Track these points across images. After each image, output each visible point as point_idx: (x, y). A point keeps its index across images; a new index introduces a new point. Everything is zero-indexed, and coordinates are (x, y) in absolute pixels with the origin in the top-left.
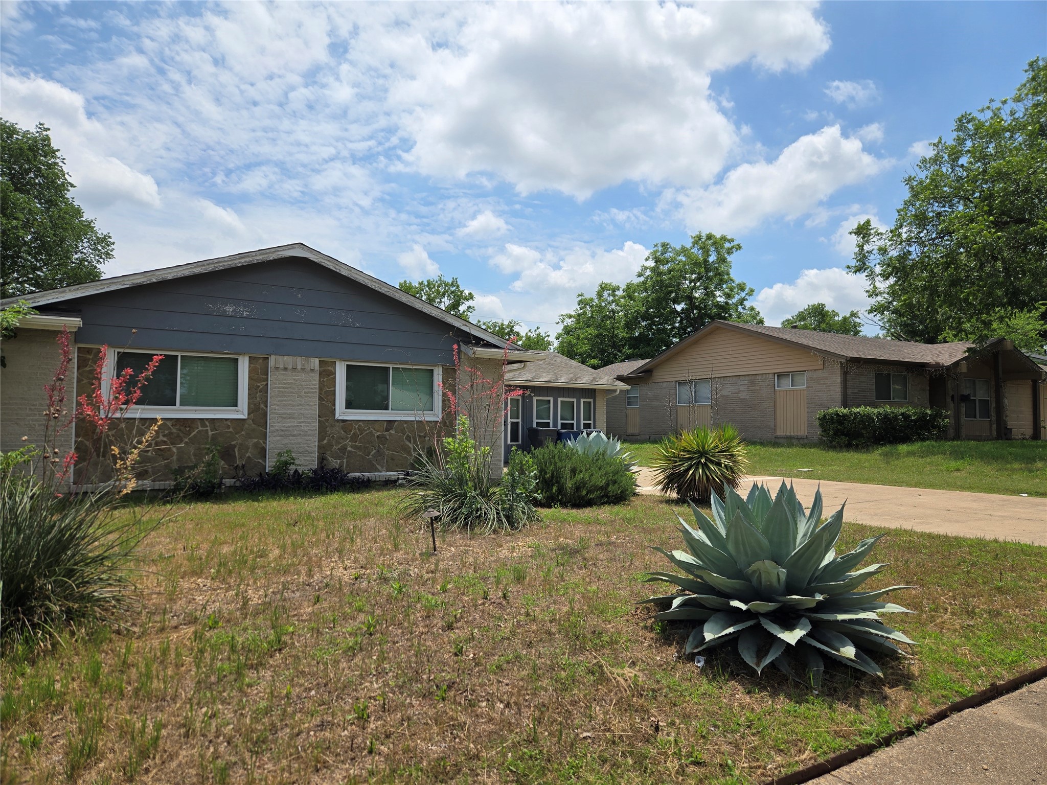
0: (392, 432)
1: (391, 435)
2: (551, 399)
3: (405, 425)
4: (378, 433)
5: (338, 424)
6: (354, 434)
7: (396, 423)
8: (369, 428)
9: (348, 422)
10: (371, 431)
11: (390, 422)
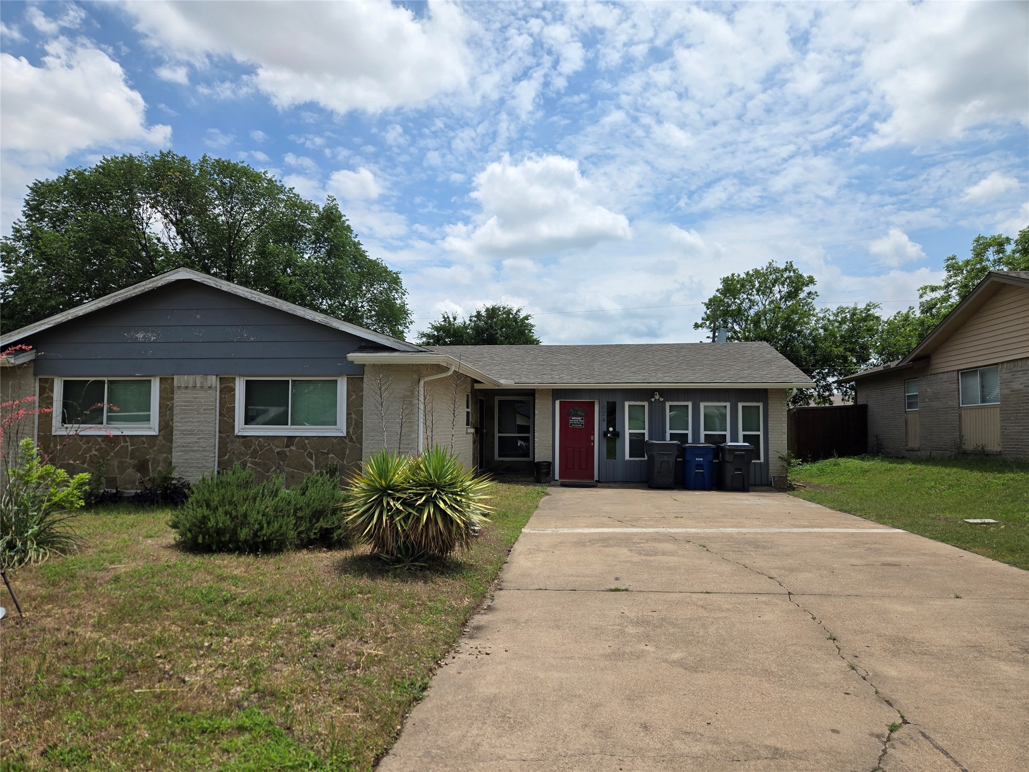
0: (293, 448)
1: (291, 451)
2: (690, 404)
3: (307, 441)
4: (279, 449)
5: (238, 440)
6: (254, 450)
7: (297, 439)
8: (269, 445)
9: (248, 438)
10: (271, 447)
11: (291, 438)
